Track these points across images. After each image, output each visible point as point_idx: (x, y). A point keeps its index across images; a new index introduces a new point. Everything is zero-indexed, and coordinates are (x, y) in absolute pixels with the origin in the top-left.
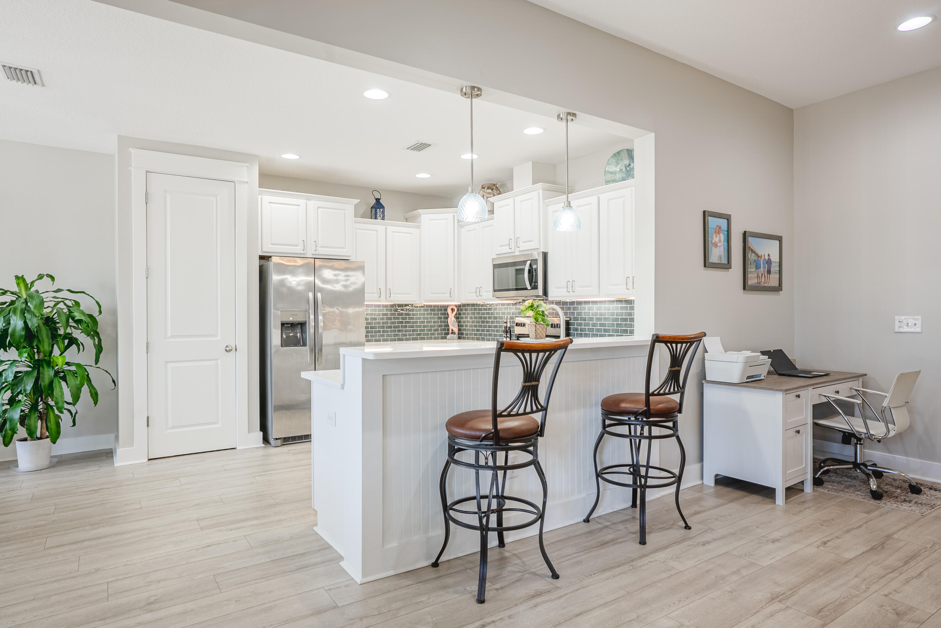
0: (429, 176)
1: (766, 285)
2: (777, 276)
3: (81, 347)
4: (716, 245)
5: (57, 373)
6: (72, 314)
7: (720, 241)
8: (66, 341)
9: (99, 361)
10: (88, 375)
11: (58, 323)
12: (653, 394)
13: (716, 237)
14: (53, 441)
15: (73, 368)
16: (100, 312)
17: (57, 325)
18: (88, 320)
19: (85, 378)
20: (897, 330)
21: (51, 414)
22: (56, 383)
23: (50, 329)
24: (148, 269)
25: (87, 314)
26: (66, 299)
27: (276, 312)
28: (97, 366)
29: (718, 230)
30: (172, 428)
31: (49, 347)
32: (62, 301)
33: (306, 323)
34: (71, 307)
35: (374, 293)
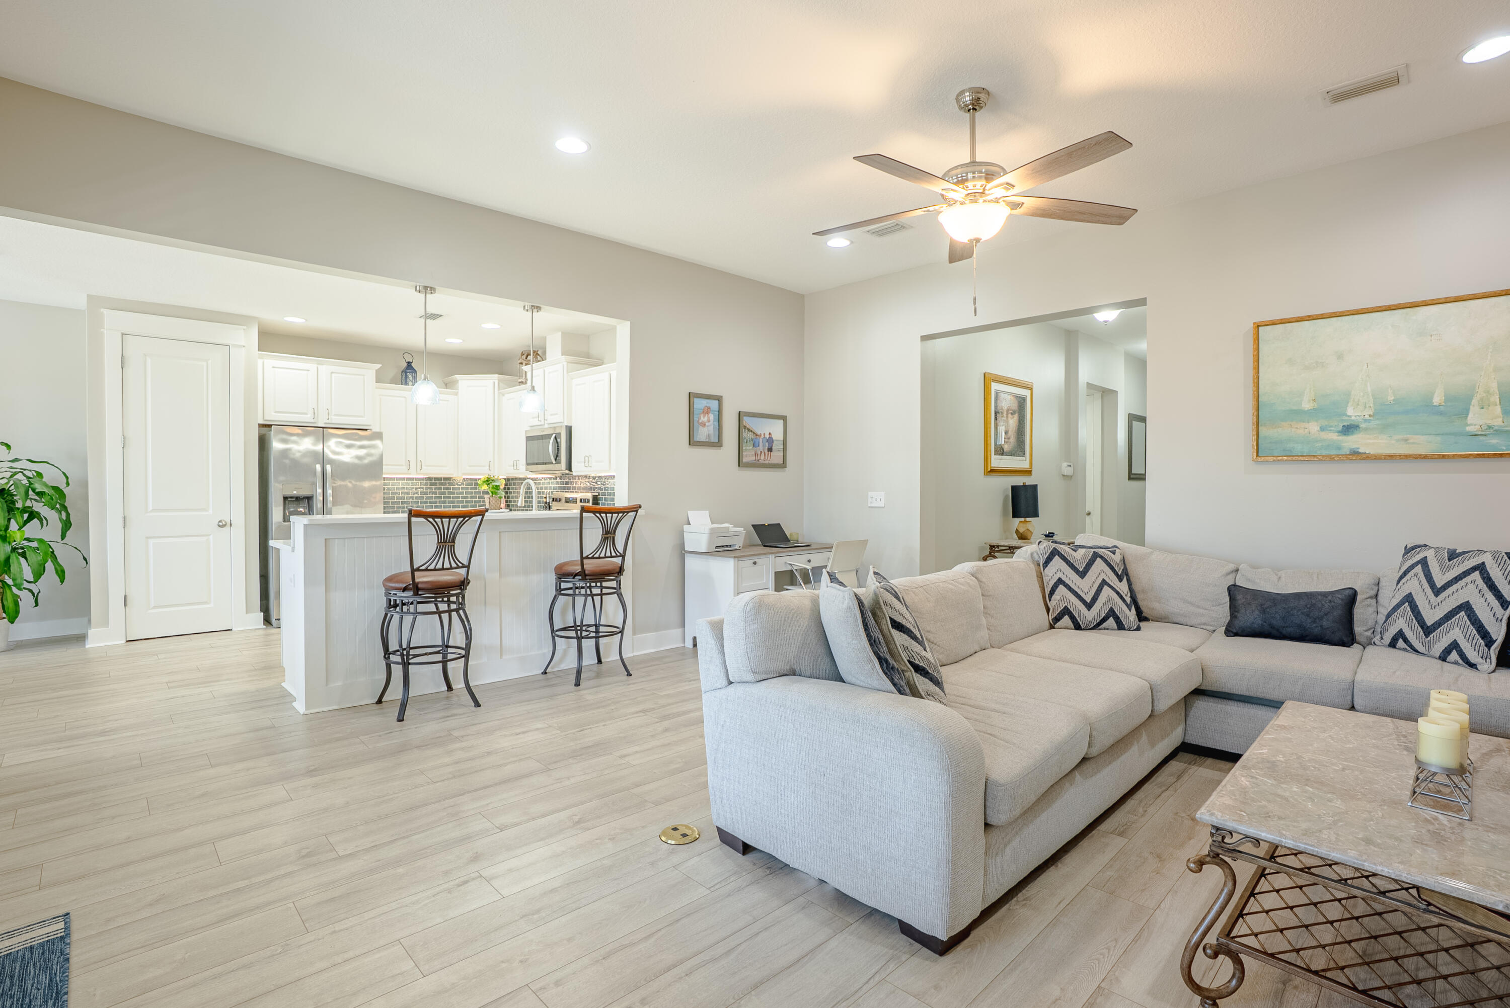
0: (461, 341)
1: (766, 462)
2: (781, 454)
3: (45, 522)
4: (704, 425)
5: (14, 550)
6: (32, 486)
7: (709, 421)
8: (26, 516)
9: (65, 536)
10: (53, 552)
11: (16, 495)
12: (587, 558)
13: (704, 417)
14: (10, 620)
15: (35, 544)
16: (68, 484)
17: (15, 498)
18: (52, 492)
19: (48, 554)
20: (869, 506)
21: (8, 592)
22: (13, 559)
23: (6, 502)
24: (124, 438)
25: (51, 486)
26: (25, 470)
27: (277, 485)
28: (63, 542)
29: (707, 410)
30: (155, 607)
31: (4, 520)
32: (20, 472)
33: (313, 497)
34: (31, 478)
35: (403, 465)
